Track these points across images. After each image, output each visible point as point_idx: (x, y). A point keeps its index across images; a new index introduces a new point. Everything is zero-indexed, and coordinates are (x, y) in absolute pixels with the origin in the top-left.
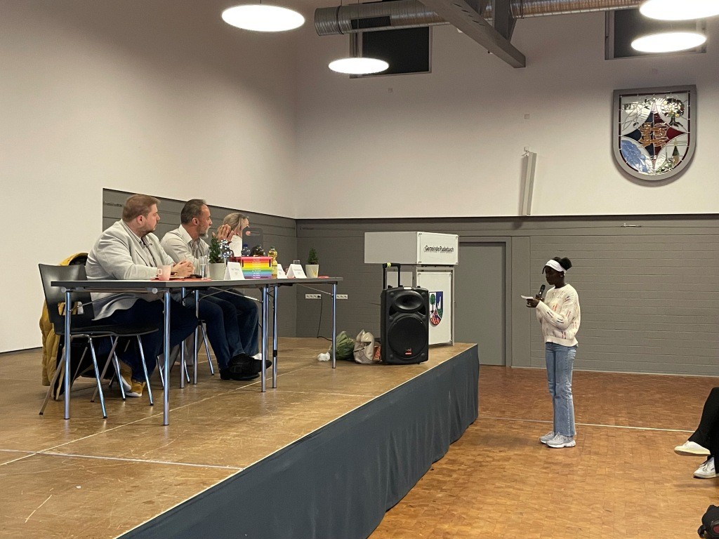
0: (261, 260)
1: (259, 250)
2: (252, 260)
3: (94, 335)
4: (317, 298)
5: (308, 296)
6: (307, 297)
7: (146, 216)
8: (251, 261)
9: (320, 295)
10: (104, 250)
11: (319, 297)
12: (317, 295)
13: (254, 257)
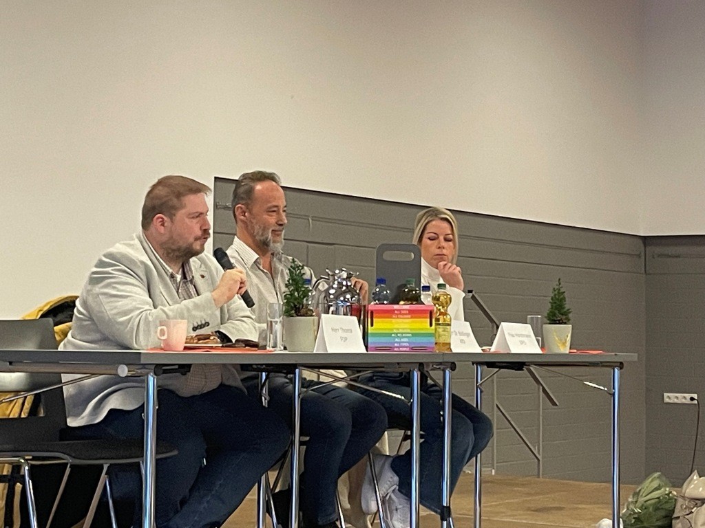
0: (411, 312)
1: (410, 291)
2: (392, 311)
3: (34, 458)
4: (688, 401)
5: (671, 397)
6: (666, 400)
7: (171, 216)
8: (389, 314)
9: (695, 396)
10: (97, 289)
11: (692, 399)
12: (688, 396)
13: (403, 305)
